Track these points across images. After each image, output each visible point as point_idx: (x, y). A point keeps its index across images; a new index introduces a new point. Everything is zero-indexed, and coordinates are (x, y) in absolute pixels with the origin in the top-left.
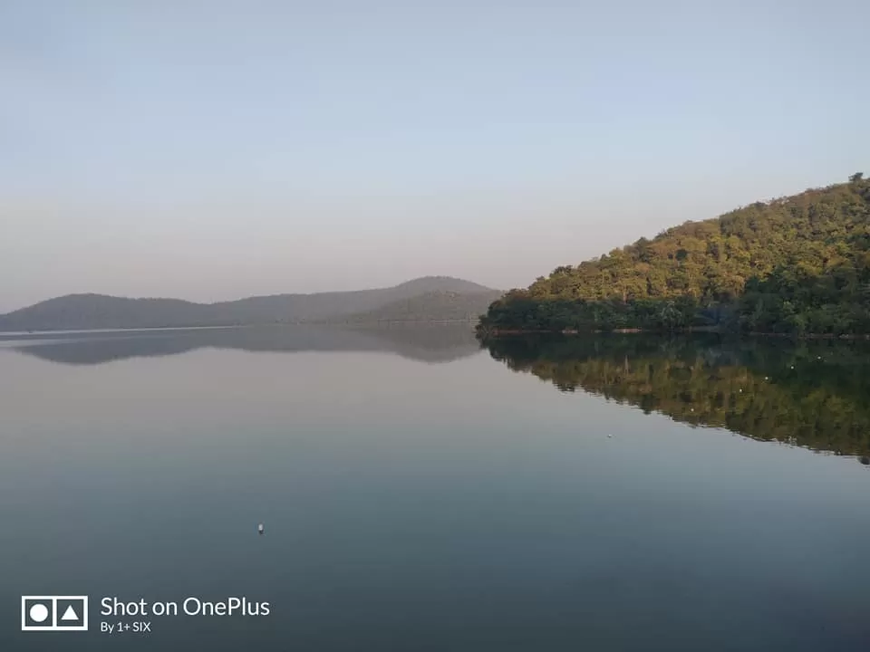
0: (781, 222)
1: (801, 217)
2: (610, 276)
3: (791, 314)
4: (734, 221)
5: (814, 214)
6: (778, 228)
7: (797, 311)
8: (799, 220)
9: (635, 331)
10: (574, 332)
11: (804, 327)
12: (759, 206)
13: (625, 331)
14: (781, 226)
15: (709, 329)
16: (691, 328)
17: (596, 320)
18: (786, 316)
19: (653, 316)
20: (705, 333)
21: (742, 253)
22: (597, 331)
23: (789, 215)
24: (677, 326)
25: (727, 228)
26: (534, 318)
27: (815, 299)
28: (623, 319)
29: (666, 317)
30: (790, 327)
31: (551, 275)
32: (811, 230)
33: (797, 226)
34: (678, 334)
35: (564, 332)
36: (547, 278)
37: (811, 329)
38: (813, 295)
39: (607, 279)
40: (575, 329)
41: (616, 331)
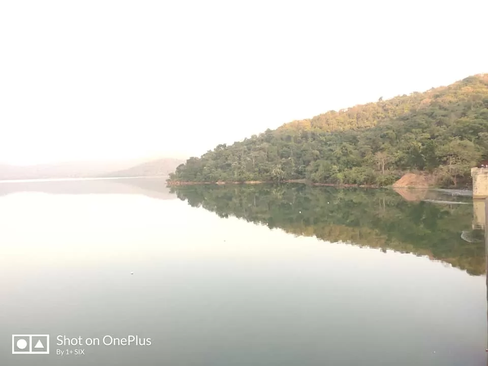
0: (342, 121)
1: (353, 119)
2: (247, 150)
3: (336, 173)
4: (318, 119)
5: (359, 118)
6: (341, 124)
7: (340, 171)
8: (351, 120)
9: (258, 182)
10: (223, 183)
11: (342, 181)
12: (332, 112)
13: (252, 182)
14: (343, 123)
15: (299, 181)
16: (290, 180)
17: (236, 176)
18: (333, 174)
19: (268, 174)
20: (297, 183)
21: (321, 137)
22: (236, 183)
23: (347, 117)
24: (282, 179)
25: (315, 123)
26: (202, 174)
27: (349, 164)
28: (252, 176)
29: (275, 174)
30: (335, 181)
31: (215, 149)
32: (357, 126)
33: (351, 123)
34: (282, 184)
35: (217, 183)
36: (213, 150)
37: (346, 182)
38: (348, 162)
39: (245, 152)
40: (223, 181)
41: (247, 182)
